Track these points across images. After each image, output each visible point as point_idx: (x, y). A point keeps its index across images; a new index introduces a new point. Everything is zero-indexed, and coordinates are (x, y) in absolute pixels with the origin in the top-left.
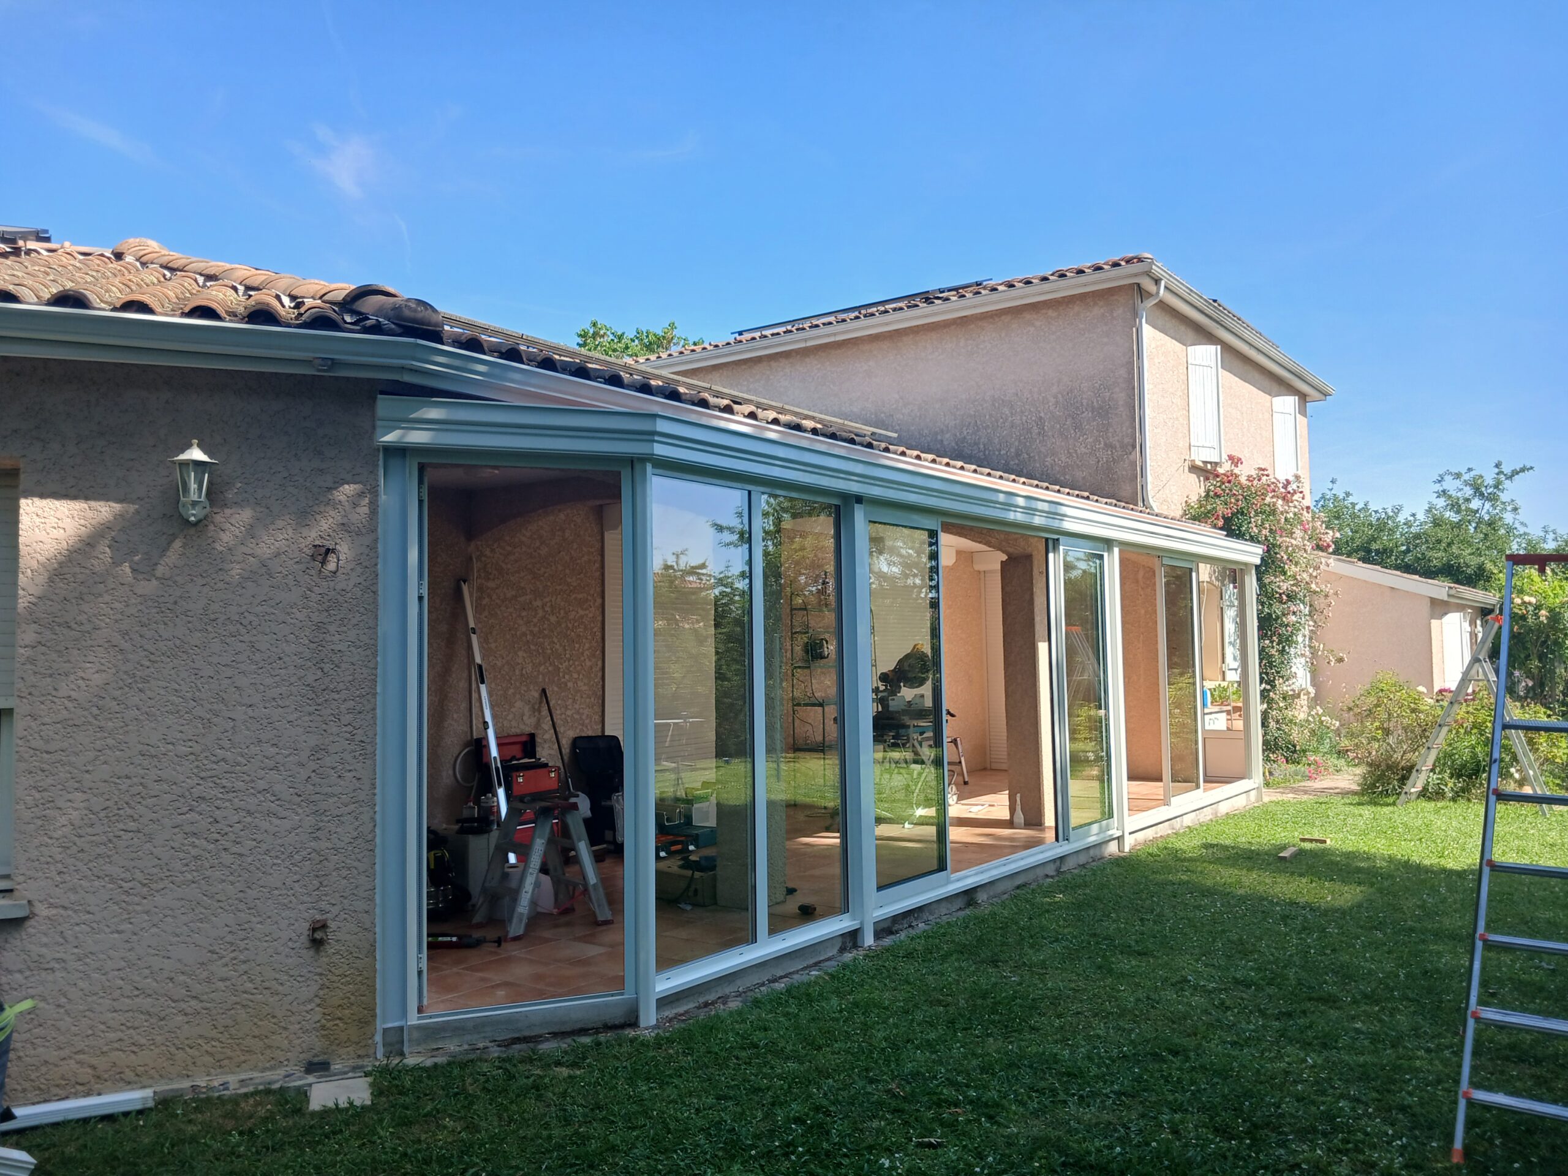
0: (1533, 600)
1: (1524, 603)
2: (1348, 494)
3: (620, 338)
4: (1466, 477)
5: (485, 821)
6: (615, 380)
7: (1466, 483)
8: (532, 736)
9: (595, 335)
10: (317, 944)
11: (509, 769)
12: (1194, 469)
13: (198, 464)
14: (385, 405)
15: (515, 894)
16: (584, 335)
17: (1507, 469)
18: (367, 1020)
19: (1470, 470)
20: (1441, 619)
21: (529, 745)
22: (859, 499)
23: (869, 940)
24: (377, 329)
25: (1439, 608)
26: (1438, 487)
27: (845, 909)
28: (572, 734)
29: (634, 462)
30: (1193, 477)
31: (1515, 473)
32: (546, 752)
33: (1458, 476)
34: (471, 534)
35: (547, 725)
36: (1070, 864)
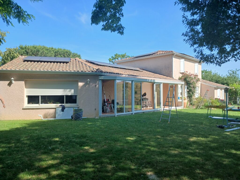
0: (233, 88)
1: (232, 88)
2: (217, 73)
3: (119, 55)
4: (232, 71)
5: (105, 105)
6: (114, 73)
7: (232, 72)
8: (109, 99)
9: (116, 55)
10: (95, 110)
11: (107, 102)
12: (180, 73)
13: (89, 81)
14: (99, 76)
15: (107, 110)
16: (115, 55)
17: (237, 70)
18: (98, 115)
19: (232, 70)
20: (217, 90)
21: (108, 100)
22: (133, 81)
23: (133, 114)
24: (99, 72)
25: (217, 88)
26: (228, 72)
27: (132, 112)
28: (112, 99)
29: (115, 79)
30: (181, 74)
31: (238, 70)
32: (110, 101)
33: (231, 70)
34: (104, 83)
35: (110, 98)
36: (155, 111)
